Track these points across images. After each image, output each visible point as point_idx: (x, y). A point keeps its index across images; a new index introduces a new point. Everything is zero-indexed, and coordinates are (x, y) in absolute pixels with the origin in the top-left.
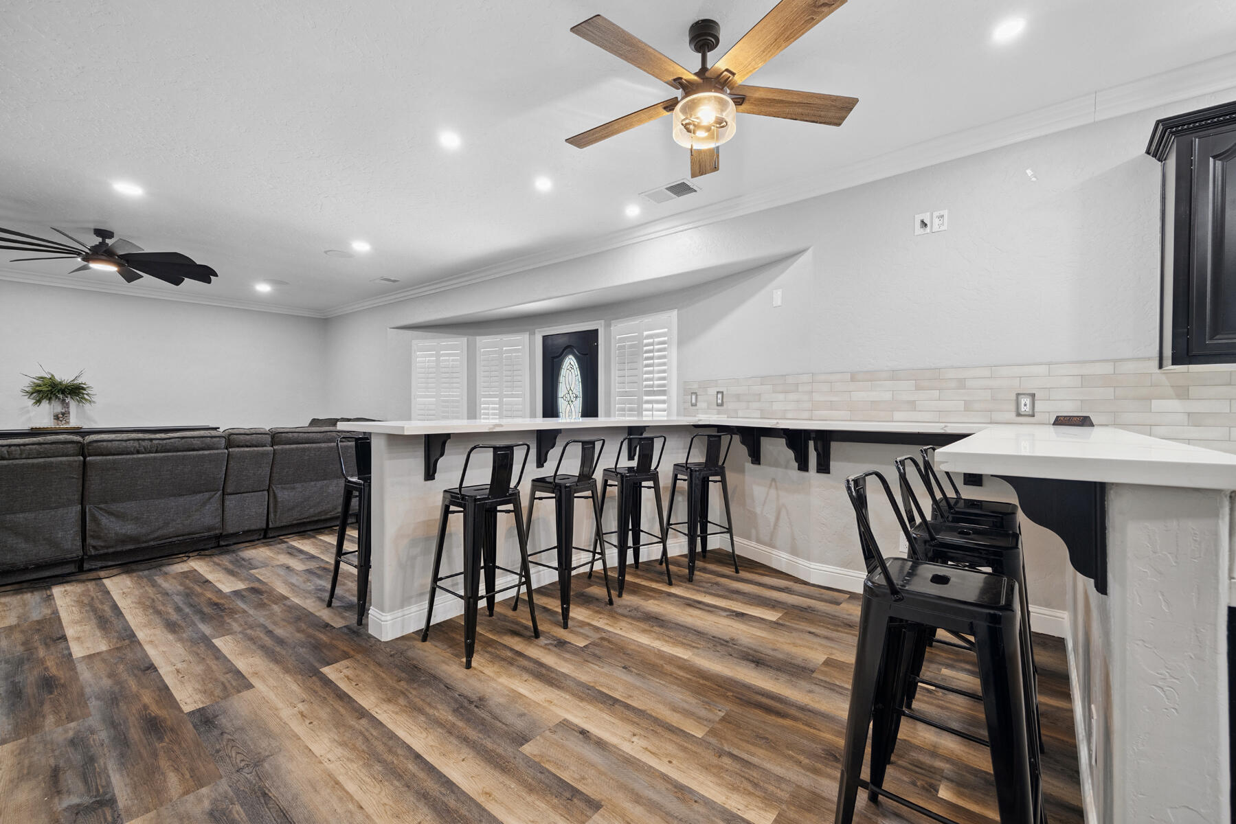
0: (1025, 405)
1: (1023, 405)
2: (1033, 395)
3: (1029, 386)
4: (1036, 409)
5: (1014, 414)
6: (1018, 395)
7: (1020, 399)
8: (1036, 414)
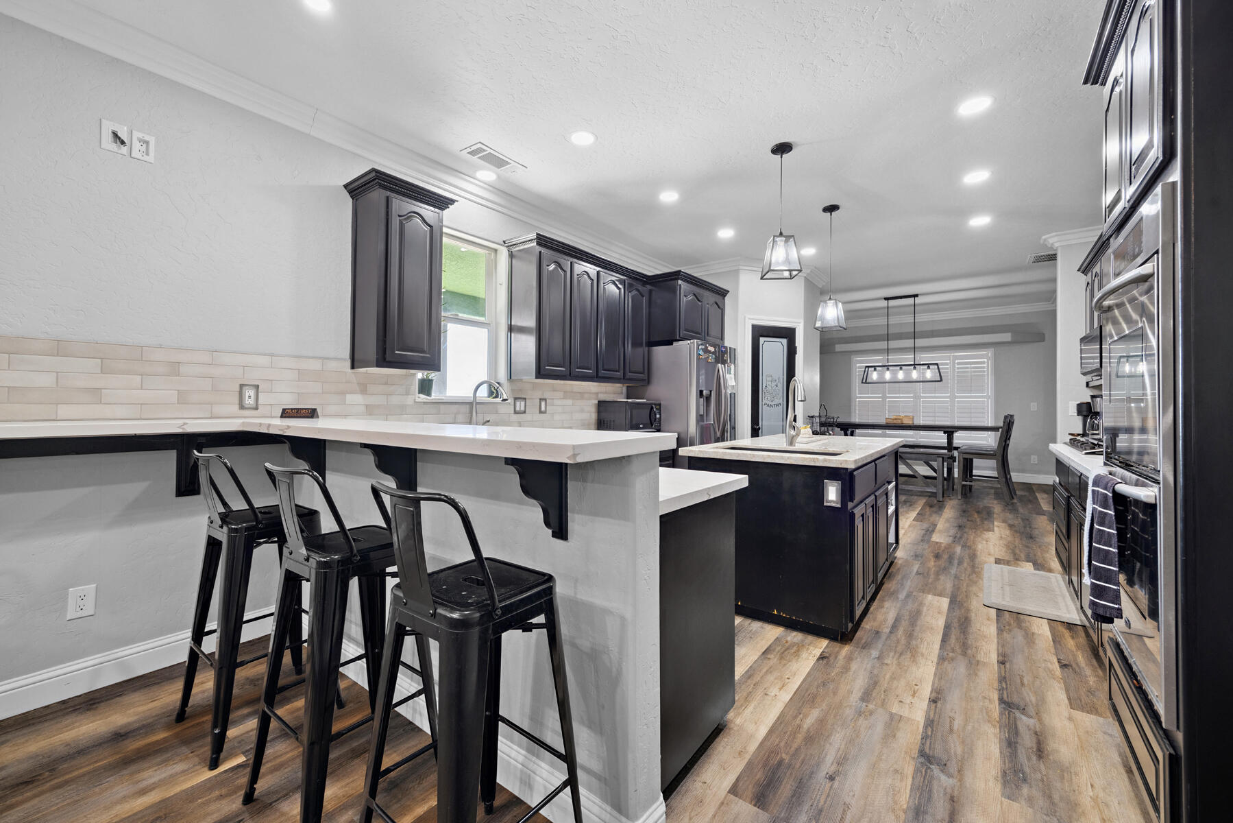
0: (250, 397)
1: (247, 397)
2: (257, 387)
3: (253, 377)
4: (260, 402)
5: (237, 406)
6: (242, 386)
7: (244, 391)
8: (260, 407)
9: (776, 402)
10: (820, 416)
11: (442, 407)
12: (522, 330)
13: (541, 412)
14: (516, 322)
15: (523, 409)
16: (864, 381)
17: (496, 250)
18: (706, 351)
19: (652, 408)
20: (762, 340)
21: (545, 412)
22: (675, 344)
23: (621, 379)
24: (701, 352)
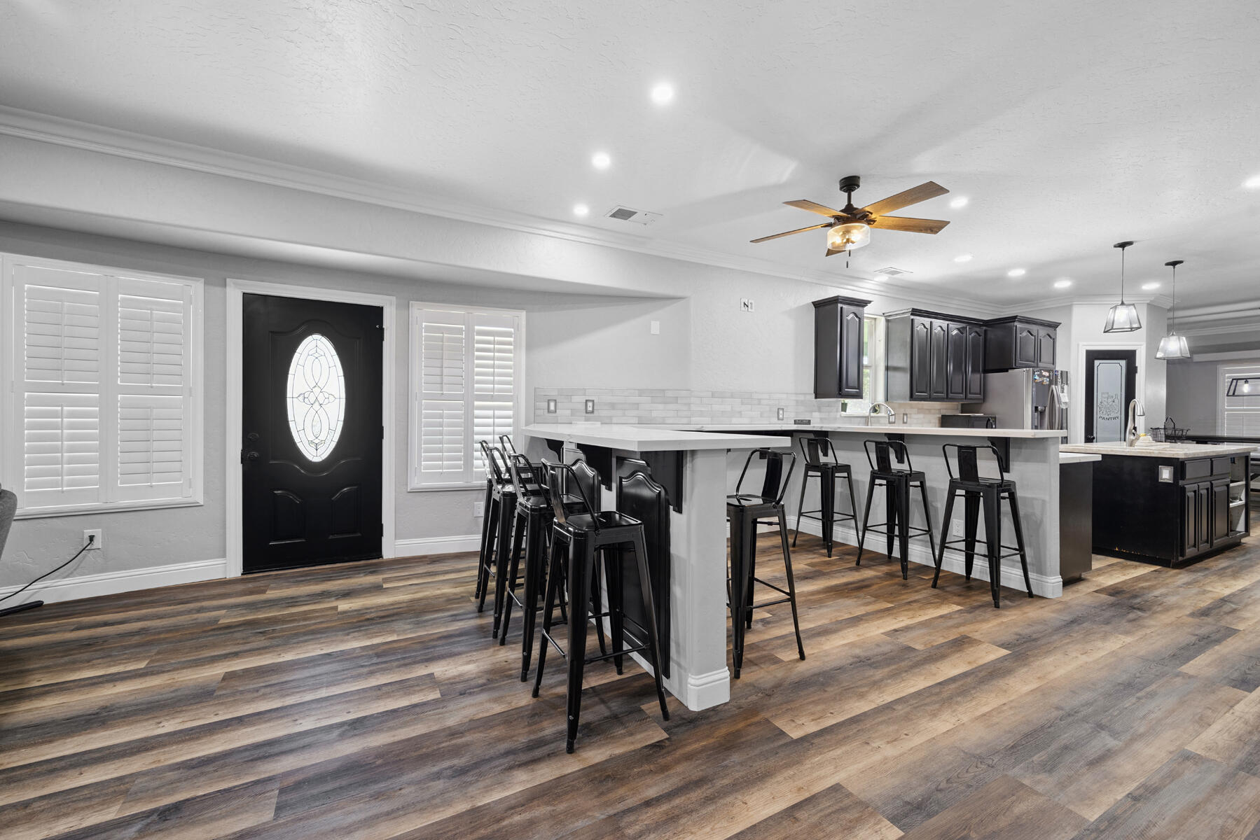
0: (781, 414)
2: (783, 409)
3: (782, 404)
4: (784, 416)
5: (777, 419)
6: (778, 409)
7: (780, 411)
8: (784, 419)
9: (1113, 415)
10: (1165, 429)
11: (852, 419)
12: (896, 369)
13: (904, 423)
14: (892, 363)
15: (893, 420)
16: (1231, 393)
17: (875, 319)
18: (1041, 376)
19: (989, 420)
20: (1097, 362)
21: (906, 423)
22: (1010, 371)
23: (944, 398)
24: (1037, 377)
